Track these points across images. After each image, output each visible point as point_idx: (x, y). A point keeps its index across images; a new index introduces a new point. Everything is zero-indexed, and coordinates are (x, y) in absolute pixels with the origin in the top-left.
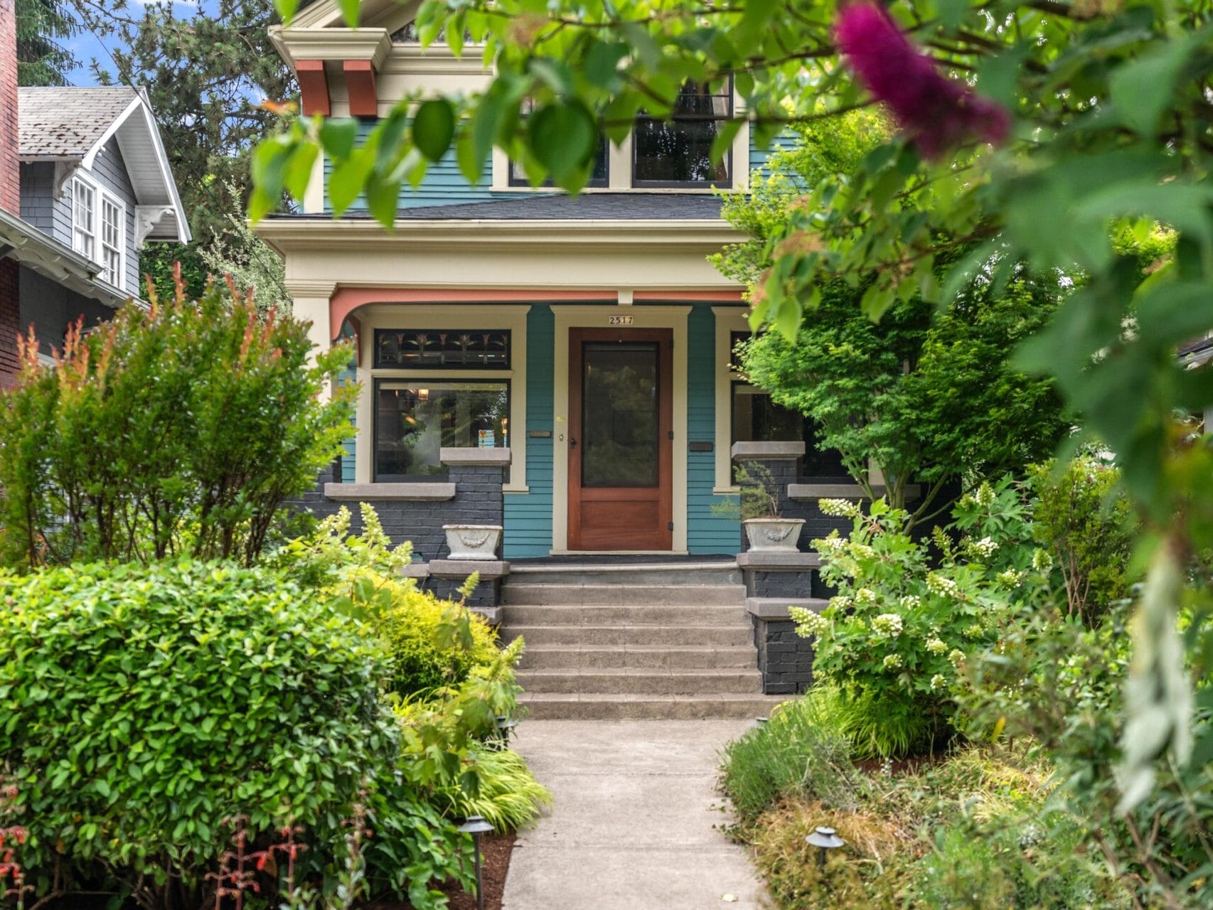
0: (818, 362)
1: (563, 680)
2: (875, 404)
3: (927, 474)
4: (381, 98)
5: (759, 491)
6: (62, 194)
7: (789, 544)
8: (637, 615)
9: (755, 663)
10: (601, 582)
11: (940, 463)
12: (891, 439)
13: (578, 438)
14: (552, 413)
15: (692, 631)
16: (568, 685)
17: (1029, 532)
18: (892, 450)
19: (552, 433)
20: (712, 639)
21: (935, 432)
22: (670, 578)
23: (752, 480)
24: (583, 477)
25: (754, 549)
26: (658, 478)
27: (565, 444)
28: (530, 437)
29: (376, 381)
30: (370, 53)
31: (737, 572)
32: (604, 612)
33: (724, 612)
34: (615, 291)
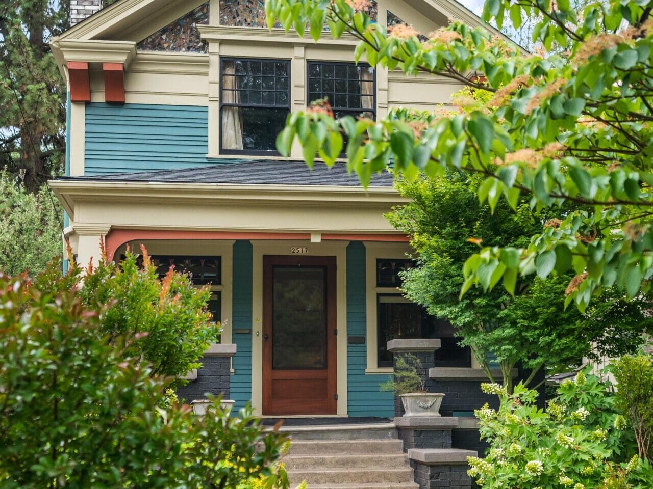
2: (499, 316)
3: (532, 363)
4: (127, 90)
5: (413, 374)
7: (433, 411)
8: (331, 462)
10: (300, 439)
11: (541, 356)
12: (511, 340)
13: (270, 336)
14: (251, 316)
15: (371, 473)
17: (609, 404)
18: (511, 347)
19: (251, 331)
20: (386, 478)
21: (539, 335)
22: (347, 436)
23: (407, 366)
24: (273, 363)
25: (409, 414)
26: (327, 364)
27: (260, 339)
28: (234, 334)
31: (394, 431)
32: (307, 461)
33: (391, 459)
34: (308, 234)
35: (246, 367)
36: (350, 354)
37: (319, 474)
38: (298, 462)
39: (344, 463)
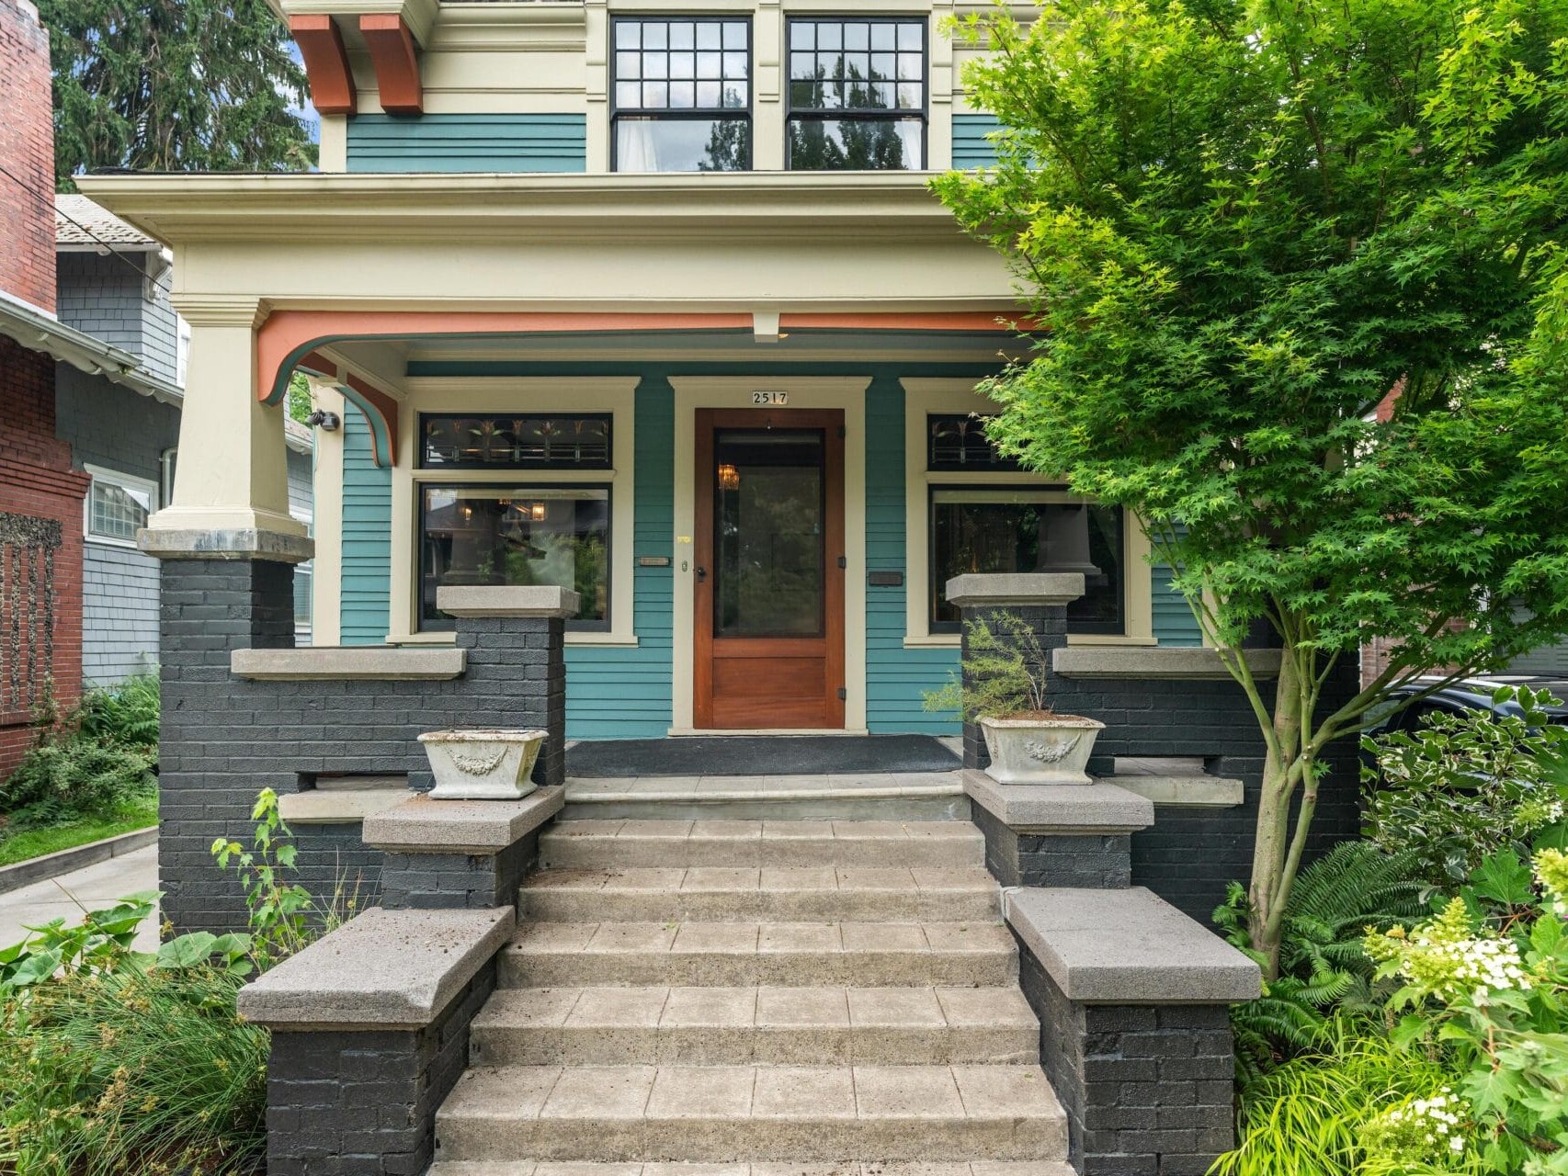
1: (603, 1130)
5: (1015, 667)
6: (154, 296)
7: (1071, 768)
8: (786, 906)
9: (1036, 1053)
10: (726, 818)
13: (709, 568)
14: (671, 531)
15: (894, 957)
16: (618, 1142)
19: (671, 560)
20: (935, 975)
22: (845, 811)
23: (998, 644)
24: (716, 620)
25: (999, 771)
26: (827, 625)
27: (691, 574)
28: (638, 566)
29: (421, 489)
31: (960, 801)
32: (719, 900)
33: (951, 900)
34: (746, 312)
35: (660, 633)
36: (872, 607)
37: (740, 958)
38: (698, 902)
39: (821, 908)
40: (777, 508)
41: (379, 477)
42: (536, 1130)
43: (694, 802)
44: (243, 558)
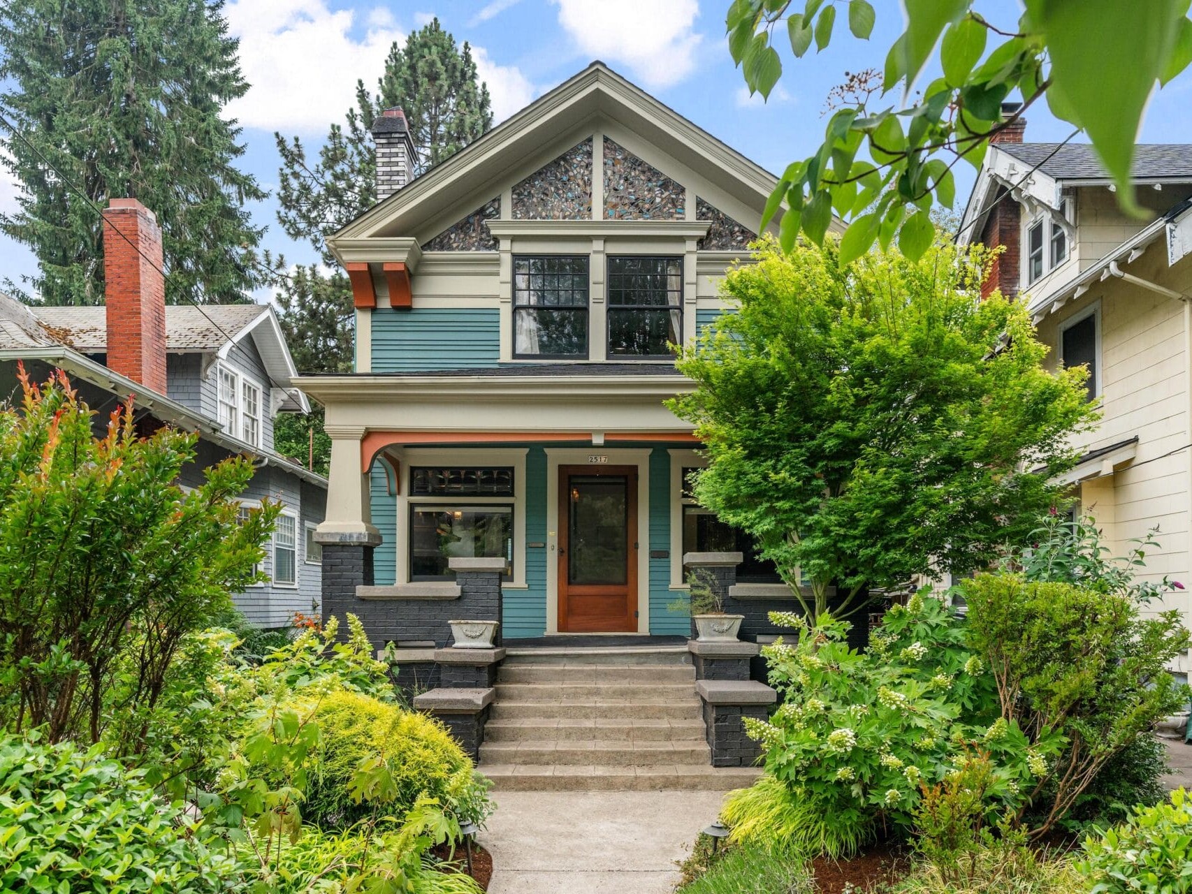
0: (758, 487)
1: (542, 754)
2: (807, 523)
3: (850, 581)
4: (414, 293)
5: (707, 592)
6: (207, 377)
7: (731, 635)
8: (607, 692)
9: (704, 736)
11: (862, 573)
12: (821, 552)
13: (565, 549)
14: (546, 529)
15: (652, 707)
16: (545, 758)
17: (956, 638)
18: (822, 562)
19: (545, 544)
20: (668, 714)
21: (860, 547)
22: (634, 660)
23: (700, 583)
24: (570, 576)
25: (702, 638)
26: (627, 578)
27: (556, 552)
28: (528, 547)
29: (412, 506)
30: (403, 257)
31: (687, 655)
32: (578, 690)
33: (678, 690)
34: (589, 433)
35: (541, 583)
36: (653, 569)
37: (589, 708)
38: (570, 691)
39: (623, 694)
40: (599, 504)
41: (390, 500)
42: (516, 754)
43: (565, 656)
44: (360, 545)
